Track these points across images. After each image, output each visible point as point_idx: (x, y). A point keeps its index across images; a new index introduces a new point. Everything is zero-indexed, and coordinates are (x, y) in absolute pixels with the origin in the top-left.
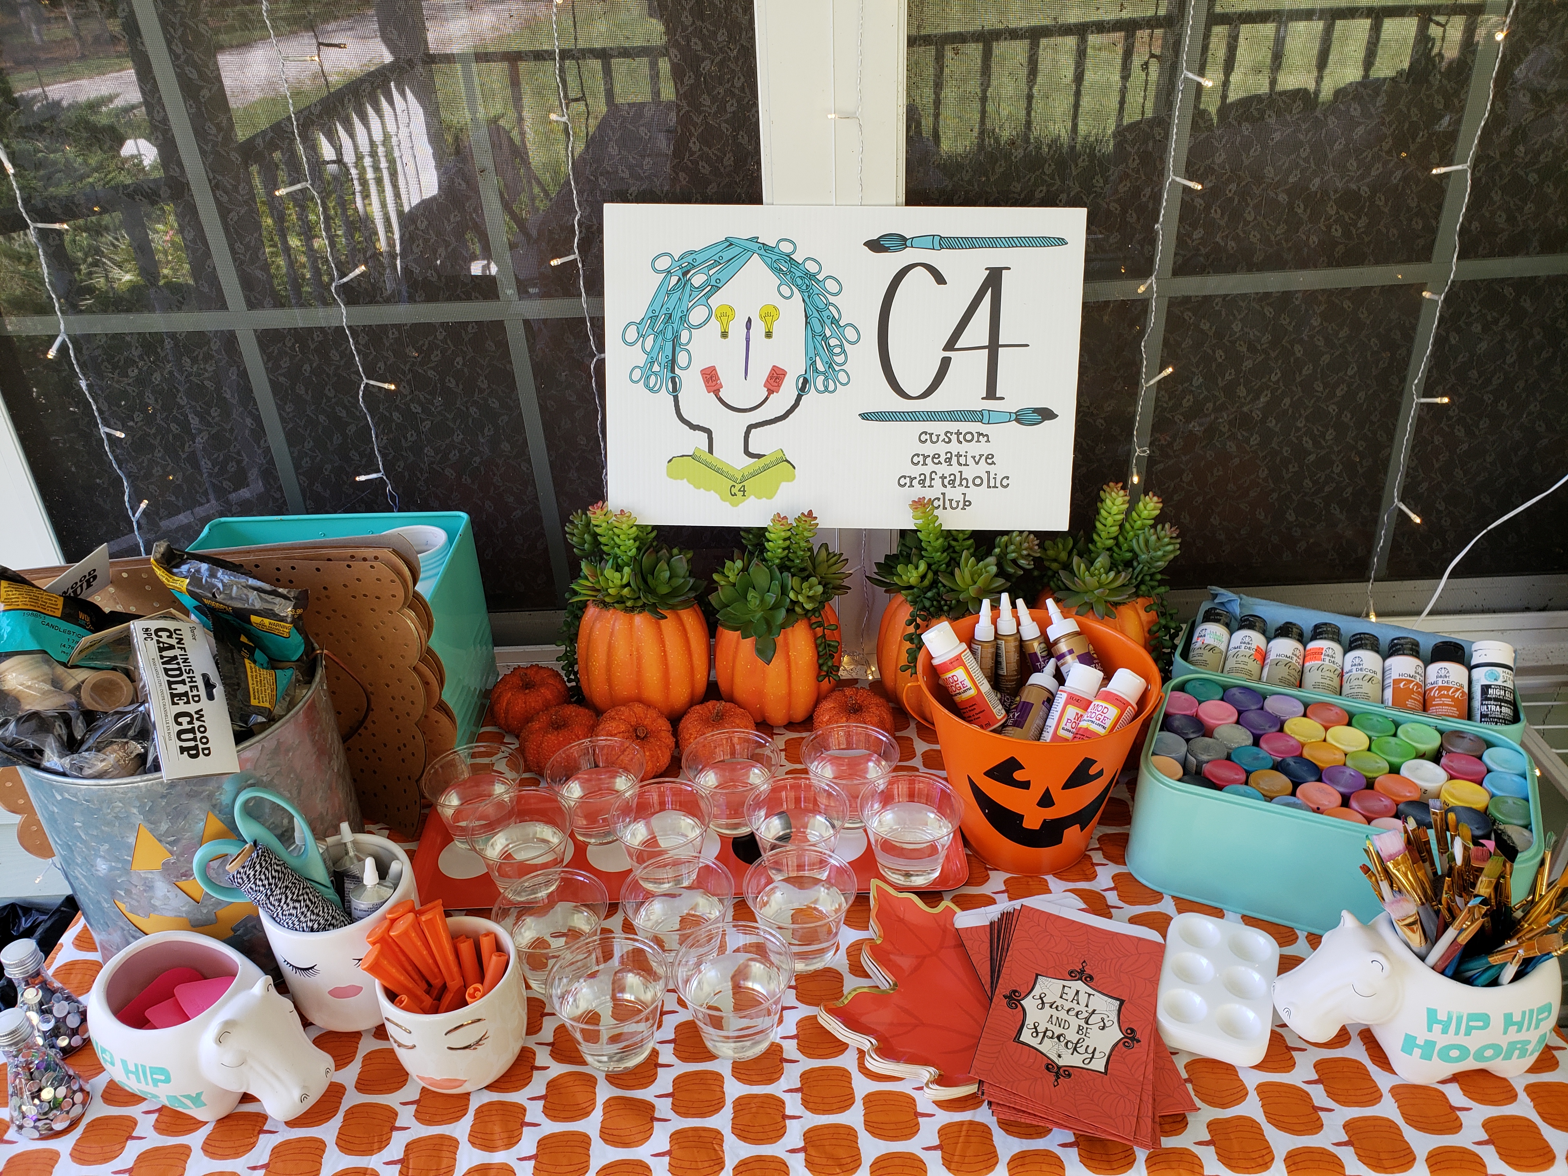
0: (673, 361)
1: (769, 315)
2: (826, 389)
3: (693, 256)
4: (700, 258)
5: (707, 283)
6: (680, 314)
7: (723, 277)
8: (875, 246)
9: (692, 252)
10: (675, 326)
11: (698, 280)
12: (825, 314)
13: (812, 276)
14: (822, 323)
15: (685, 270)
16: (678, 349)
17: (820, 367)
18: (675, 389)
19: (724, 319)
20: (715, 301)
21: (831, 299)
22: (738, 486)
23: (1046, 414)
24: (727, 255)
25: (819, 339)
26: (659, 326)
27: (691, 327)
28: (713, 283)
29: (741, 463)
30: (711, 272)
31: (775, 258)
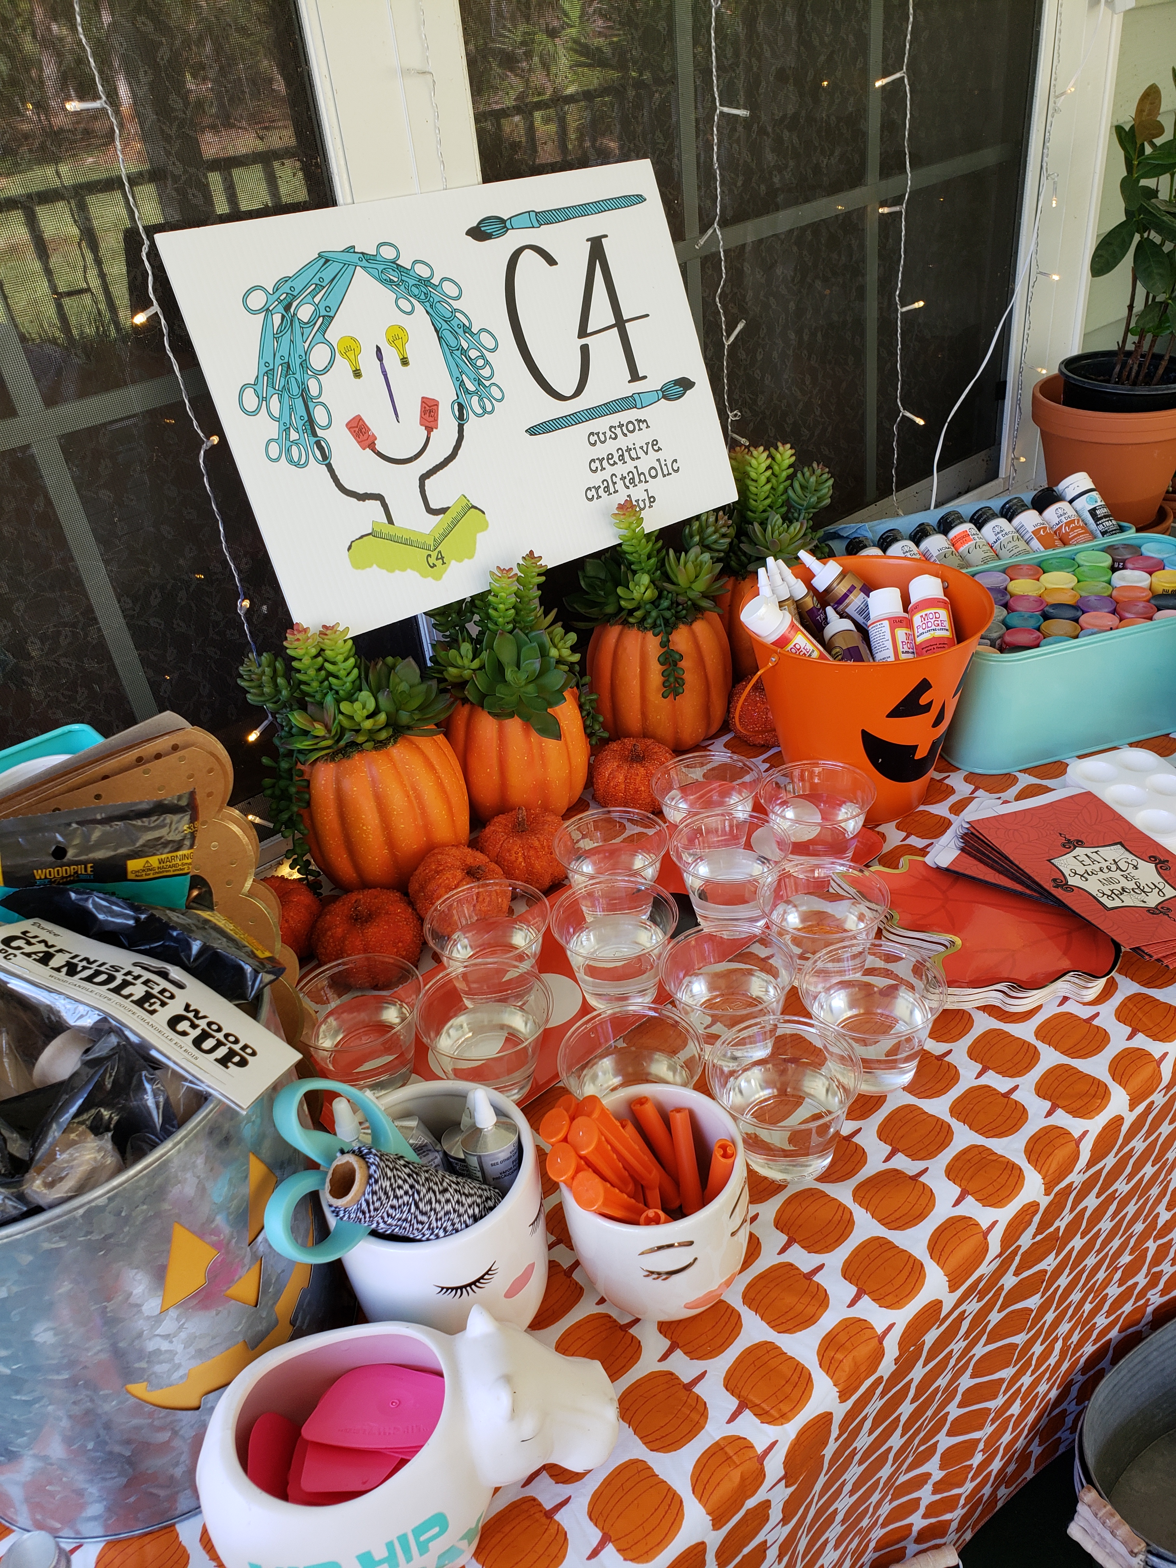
0: (311, 421)
1: (397, 337)
2: (485, 412)
3: (289, 284)
4: (298, 285)
5: (316, 315)
6: (298, 361)
7: (332, 302)
8: (478, 233)
9: (286, 279)
10: (298, 376)
11: (305, 313)
12: (455, 323)
13: (425, 282)
14: (456, 335)
15: (285, 303)
16: (311, 405)
17: (471, 387)
18: (325, 457)
19: (351, 355)
20: (334, 333)
21: (455, 304)
22: (434, 554)
23: (685, 384)
24: (328, 274)
25: (458, 353)
26: (279, 382)
27: (317, 374)
28: (323, 313)
29: (428, 525)
30: (317, 300)
31: (381, 267)
